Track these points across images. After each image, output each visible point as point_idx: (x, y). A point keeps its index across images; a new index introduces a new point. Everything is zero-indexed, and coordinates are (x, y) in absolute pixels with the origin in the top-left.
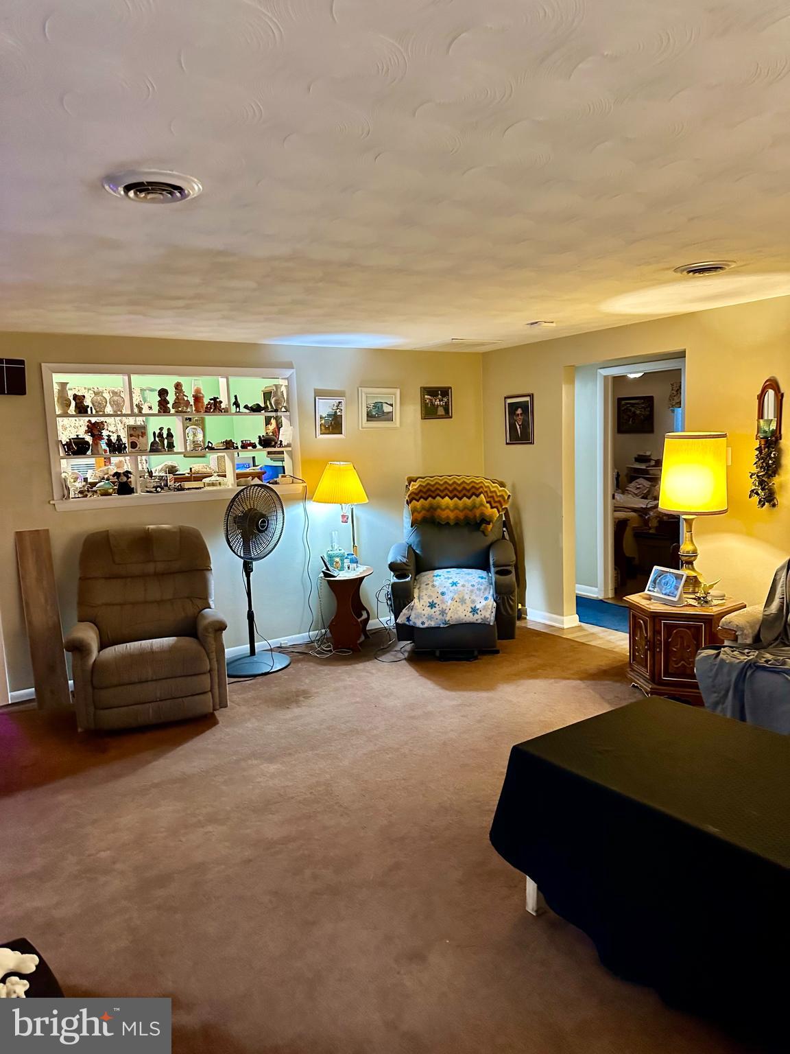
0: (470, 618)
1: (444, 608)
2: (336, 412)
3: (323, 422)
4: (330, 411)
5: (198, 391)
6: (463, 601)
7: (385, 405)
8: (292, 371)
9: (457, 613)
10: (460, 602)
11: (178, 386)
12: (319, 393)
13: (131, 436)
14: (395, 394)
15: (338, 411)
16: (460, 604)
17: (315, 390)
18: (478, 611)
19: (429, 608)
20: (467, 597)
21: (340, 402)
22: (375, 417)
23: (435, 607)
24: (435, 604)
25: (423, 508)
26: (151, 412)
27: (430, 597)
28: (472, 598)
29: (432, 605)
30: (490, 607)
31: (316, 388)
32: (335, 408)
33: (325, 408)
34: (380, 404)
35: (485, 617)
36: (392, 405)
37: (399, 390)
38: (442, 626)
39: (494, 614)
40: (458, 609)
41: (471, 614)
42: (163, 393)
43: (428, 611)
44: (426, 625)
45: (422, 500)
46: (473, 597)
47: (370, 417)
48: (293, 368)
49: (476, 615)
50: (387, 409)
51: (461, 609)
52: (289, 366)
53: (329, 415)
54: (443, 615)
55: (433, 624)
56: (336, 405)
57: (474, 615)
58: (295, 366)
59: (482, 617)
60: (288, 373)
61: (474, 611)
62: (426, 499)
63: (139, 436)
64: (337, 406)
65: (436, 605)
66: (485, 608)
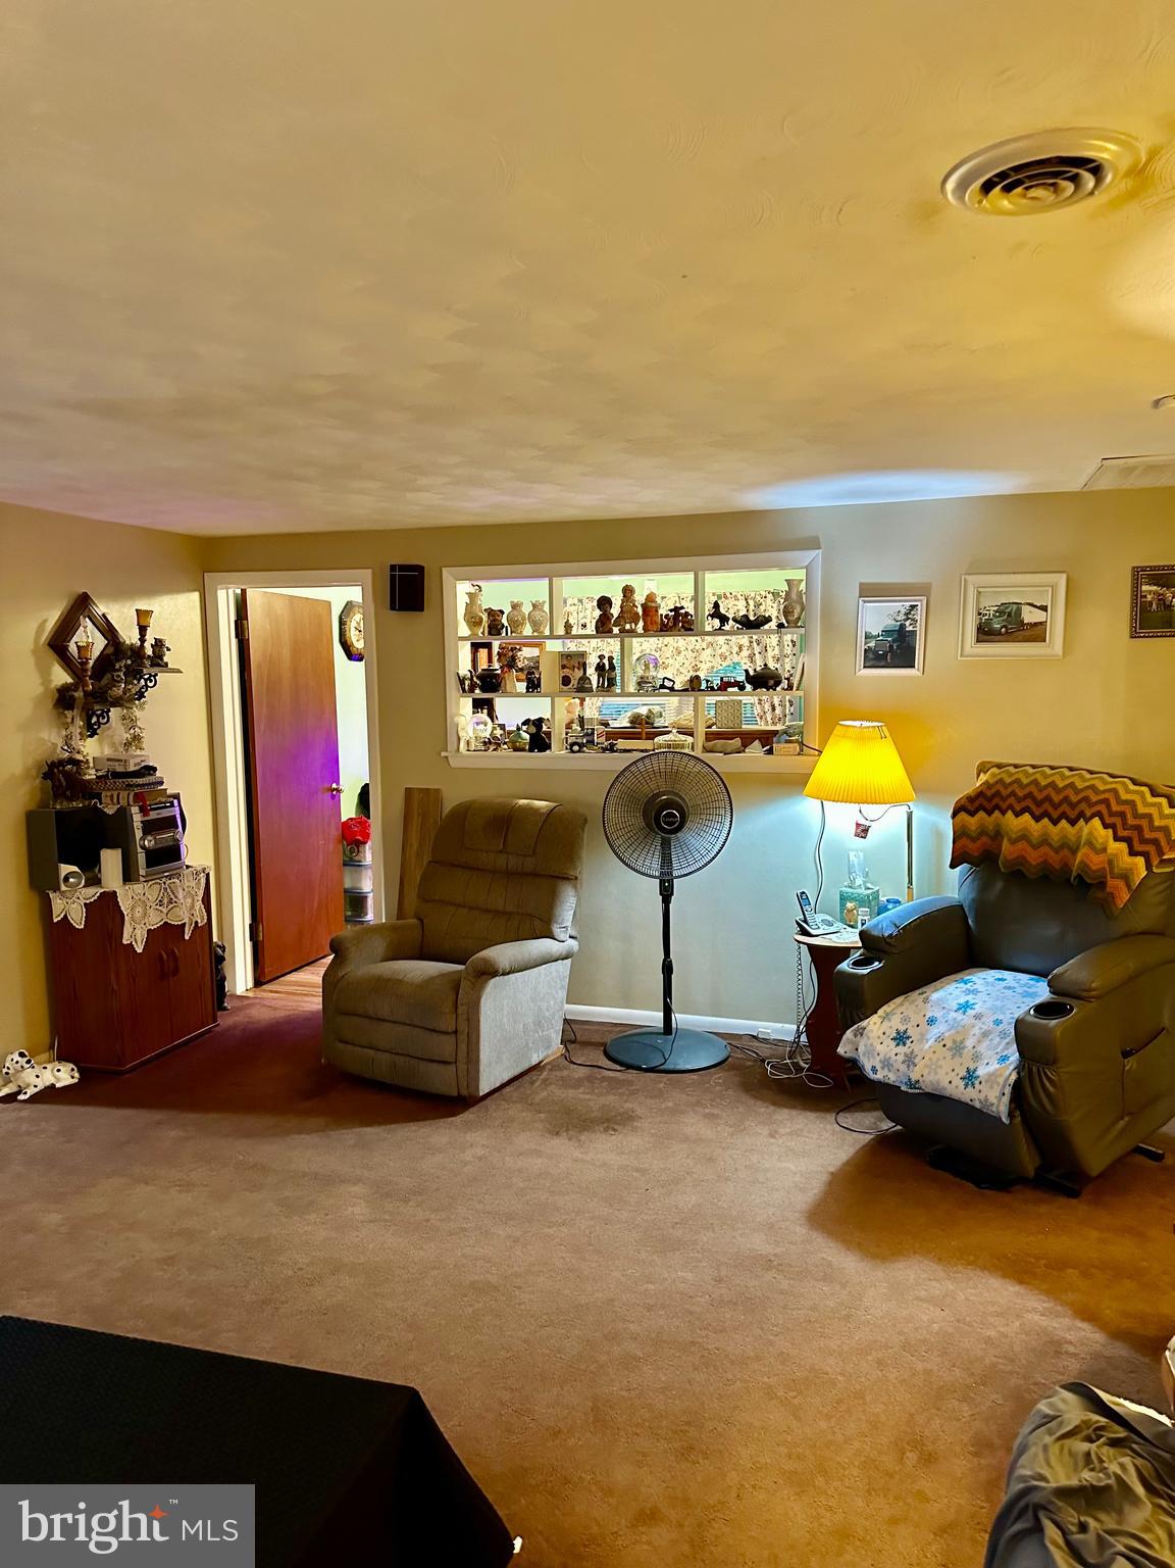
0: (957, 1090)
1: (916, 1051)
2: (902, 626)
3: (872, 644)
4: (890, 623)
5: (650, 598)
6: (958, 1048)
7: (1026, 610)
8: (813, 554)
9: (936, 1073)
10: (950, 1049)
11: (628, 591)
12: (869, 592)
13: (564, 667)
14: (1054, 587)
15: (907, 623)
16: (949, 1054)
17: (861, 584)
18: (977, 1082)
19: (894, 1043)
20: (969, 1043)
21: (913, 607)
22: (1000, 634)
23: (904, 1045)
24: (908, 1038)
25: (983, 832)
26: (584, 632)
27: (905, 1020)
28: (978, 1049)
29: (901, 1038)
30: (1001, 1080)
31: (862, 581)
32: (901, 617)
33: (877, 618)
34: (1015, 606)
35: (986, 1100)
36: (1044, 608)
37: (1064, 576)
38: (903, 1088)
39: (1006, 1099)
40: (942, 1062)
41: (962, 1084)
42: (604, 603)
43: (888, 1048)
44: (879, 1076)
45: (982, 814)
46: (982, 1048)
47: (985, 633)
48: (819, 548)
49: (970, 1088)
50: (1030, 616)
51: (946, 1065)
52: (812, 543)
53: (886, 632)
54: (908, 1066)
55: (892, 1078)
56: (903, 611)
57: (966, 1086)
58: (822, 546)
59: (982, 1097)
60: (809, 556)
61: (970, 1078)
62: (989, 813)
63: (574, 667)
64: (906, 614)
65: (908, 1042)
66: (992, 1077)
